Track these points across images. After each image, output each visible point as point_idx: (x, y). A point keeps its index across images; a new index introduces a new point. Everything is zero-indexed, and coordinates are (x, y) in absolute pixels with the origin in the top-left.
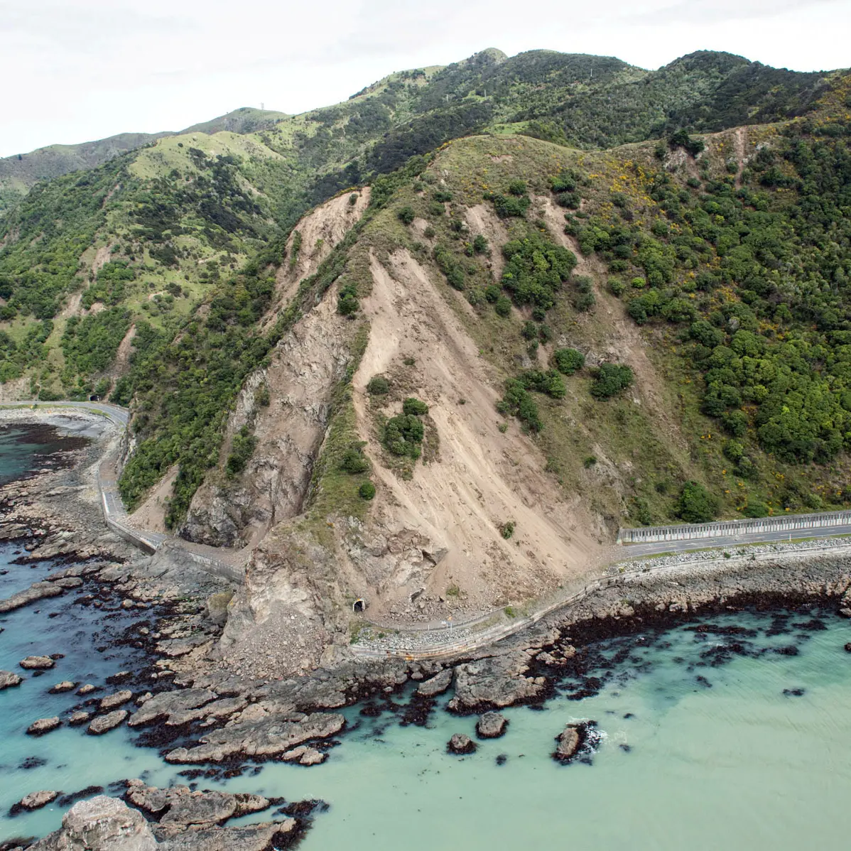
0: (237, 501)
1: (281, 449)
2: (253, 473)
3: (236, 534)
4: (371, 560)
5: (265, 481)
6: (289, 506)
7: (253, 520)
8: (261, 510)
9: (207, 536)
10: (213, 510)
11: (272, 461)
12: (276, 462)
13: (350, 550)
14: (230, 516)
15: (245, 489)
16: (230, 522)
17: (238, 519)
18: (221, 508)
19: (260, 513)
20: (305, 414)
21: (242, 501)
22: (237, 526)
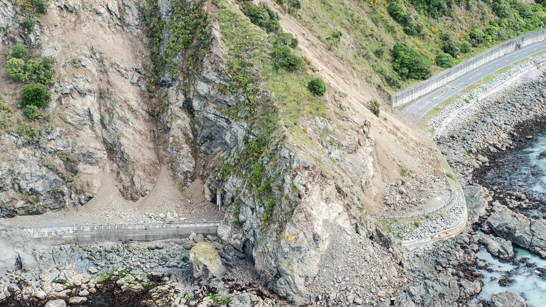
0: (51, 146)
1: (89, 67)
2: (57, 106)
3: (65, 189)
4: (349, 158)
5: (81, 112)
6: (137, 136)
7: (81, 166)
8: (91, 150)
9: (20, 204)
10: (23, 165)
11: (82, 85)
12: (88, 86)
13: (330, 153)
14: (50, 168)
15: (58, 129)
16: (52, 176)
17: (62, 170)
18: (33, 160)
19: (90, 155)
20: (99, 18)
21: (59, 145)
22: (64, 178)
